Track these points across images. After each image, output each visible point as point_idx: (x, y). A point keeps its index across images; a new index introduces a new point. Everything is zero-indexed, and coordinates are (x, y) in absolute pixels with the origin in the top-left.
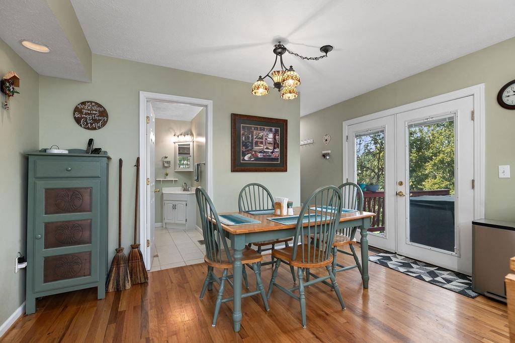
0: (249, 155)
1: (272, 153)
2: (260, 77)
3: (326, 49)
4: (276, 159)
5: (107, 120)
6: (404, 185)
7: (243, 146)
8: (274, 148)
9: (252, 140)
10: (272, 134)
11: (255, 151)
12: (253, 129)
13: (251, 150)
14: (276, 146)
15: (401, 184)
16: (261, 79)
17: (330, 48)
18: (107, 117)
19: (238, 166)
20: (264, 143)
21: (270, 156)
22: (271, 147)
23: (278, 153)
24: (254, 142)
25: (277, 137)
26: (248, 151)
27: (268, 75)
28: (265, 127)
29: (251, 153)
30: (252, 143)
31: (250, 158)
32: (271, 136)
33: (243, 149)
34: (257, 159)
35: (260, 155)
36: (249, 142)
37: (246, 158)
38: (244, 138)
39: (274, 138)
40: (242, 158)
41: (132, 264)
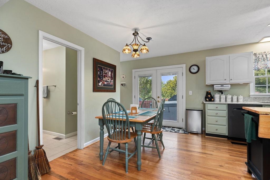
0: (101, 83)
1: (110, 82)
2: (127, 44)
3: (149, 39)
4: (111, 86)
5: (11, 47)
6: (160, 98)
7: (99, 77)
8: (111, 80)
9: (102, 74)
10: (110, 72)
11: (104, 81)
12: (103, 68)
13: (102, 80)
14: (112, 79)
15: (159, 97)
16: (127, 45)
17: (151, 39)
18: (11, 45)
19: (96, 89)
20: (107, 77)
21: (110, 84)
22: (110, 79)
23: (113, 83)
24: (103, 75)
25: (112, 74)
26: (101, 80)
27: (130, 44)
28: (108, 68)
29: (102, 82)
30: (102, 76)
31: (101, 84)
32: (110, 73)
33: (99, 79)
34: (105, 85)
35: (106, 83)
36: (101, 75)
37: (100, 84)
38: (99, 73)
39: (111, 74)
40: (98, 84)
41: (38, 161)
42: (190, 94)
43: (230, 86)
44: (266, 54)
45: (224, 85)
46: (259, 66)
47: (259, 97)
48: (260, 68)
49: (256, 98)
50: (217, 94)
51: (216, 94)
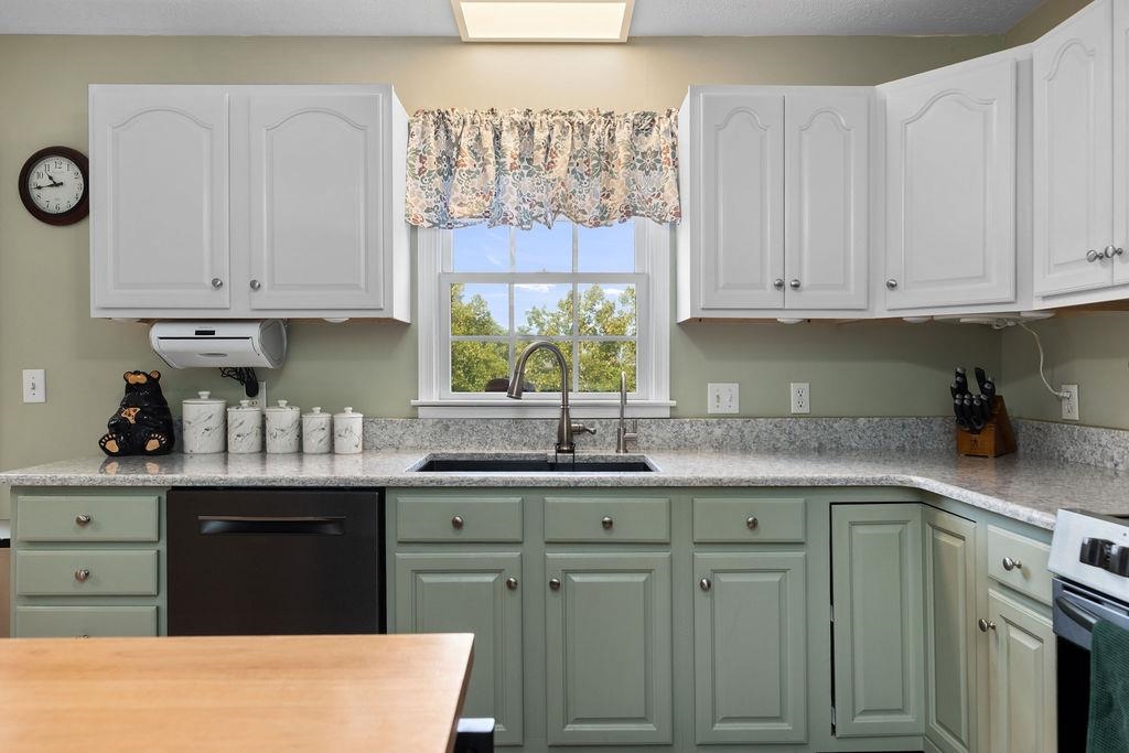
42: (28, 397)
43: (254, 331)
44: (497, 123)
45: (220, 330)
46: (455, 200)
47: (464, 421)
48: (456, 215)
49: (447, 427)
50: (204, 394)
51: (199, 397)
